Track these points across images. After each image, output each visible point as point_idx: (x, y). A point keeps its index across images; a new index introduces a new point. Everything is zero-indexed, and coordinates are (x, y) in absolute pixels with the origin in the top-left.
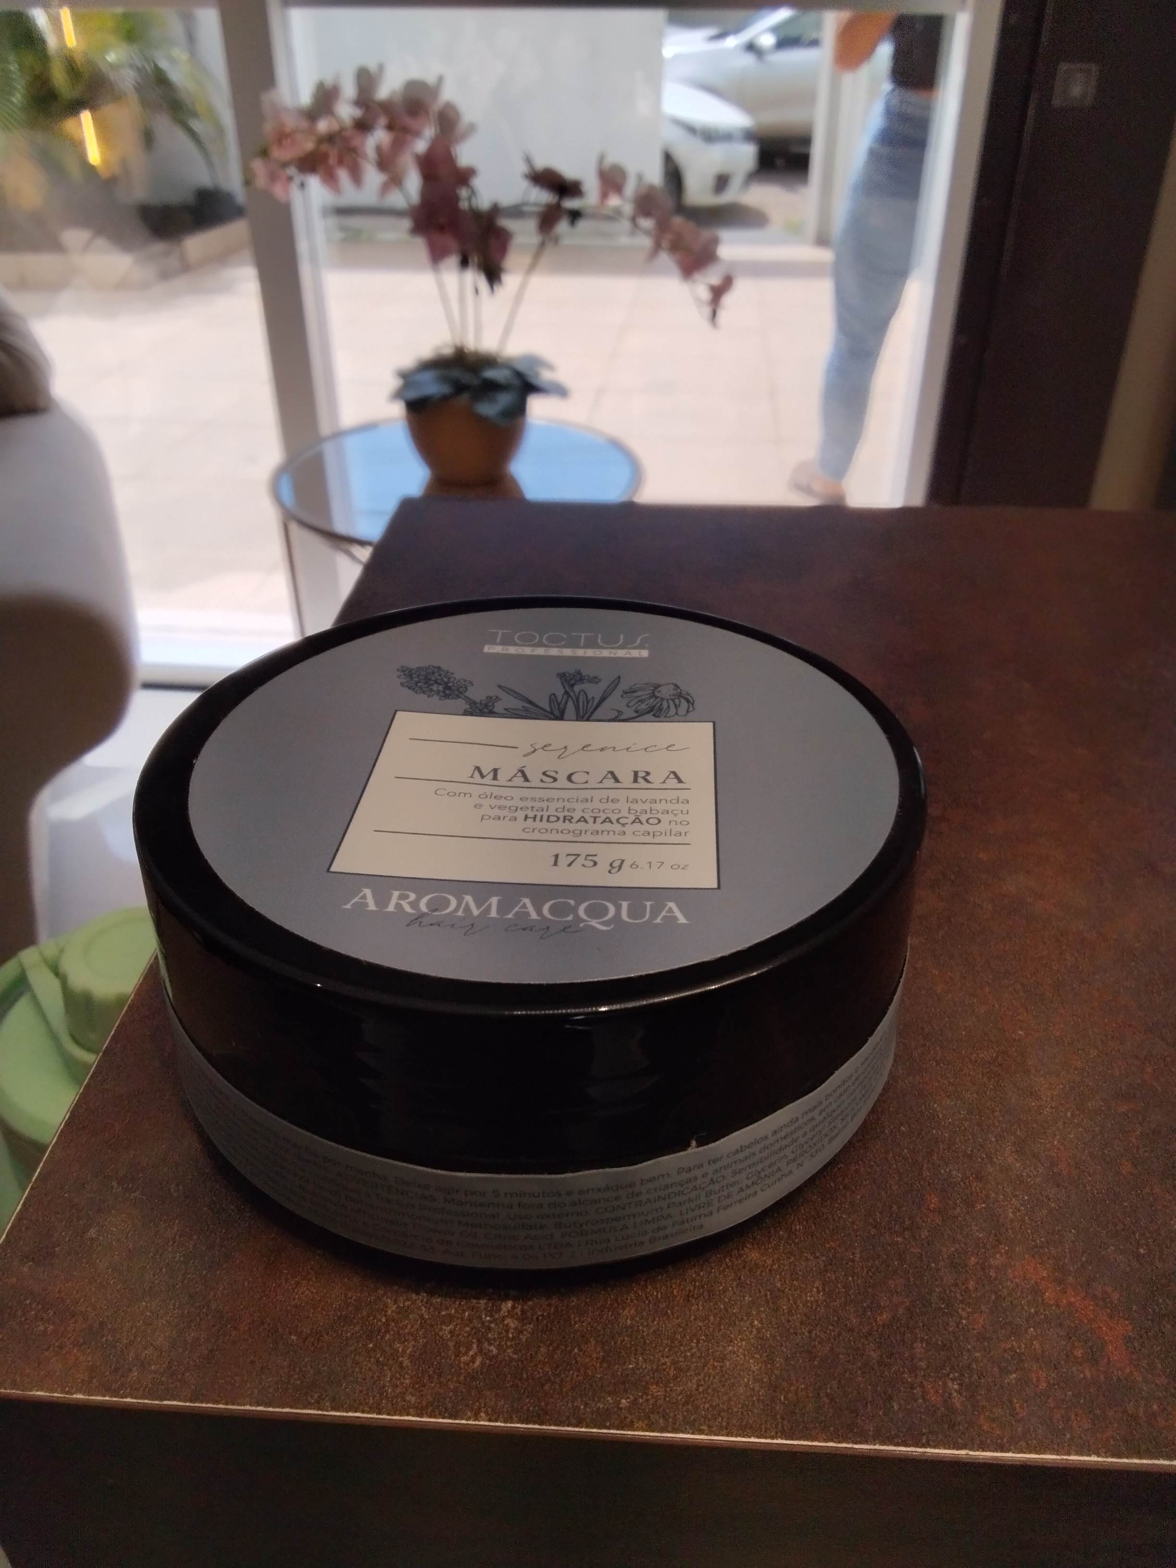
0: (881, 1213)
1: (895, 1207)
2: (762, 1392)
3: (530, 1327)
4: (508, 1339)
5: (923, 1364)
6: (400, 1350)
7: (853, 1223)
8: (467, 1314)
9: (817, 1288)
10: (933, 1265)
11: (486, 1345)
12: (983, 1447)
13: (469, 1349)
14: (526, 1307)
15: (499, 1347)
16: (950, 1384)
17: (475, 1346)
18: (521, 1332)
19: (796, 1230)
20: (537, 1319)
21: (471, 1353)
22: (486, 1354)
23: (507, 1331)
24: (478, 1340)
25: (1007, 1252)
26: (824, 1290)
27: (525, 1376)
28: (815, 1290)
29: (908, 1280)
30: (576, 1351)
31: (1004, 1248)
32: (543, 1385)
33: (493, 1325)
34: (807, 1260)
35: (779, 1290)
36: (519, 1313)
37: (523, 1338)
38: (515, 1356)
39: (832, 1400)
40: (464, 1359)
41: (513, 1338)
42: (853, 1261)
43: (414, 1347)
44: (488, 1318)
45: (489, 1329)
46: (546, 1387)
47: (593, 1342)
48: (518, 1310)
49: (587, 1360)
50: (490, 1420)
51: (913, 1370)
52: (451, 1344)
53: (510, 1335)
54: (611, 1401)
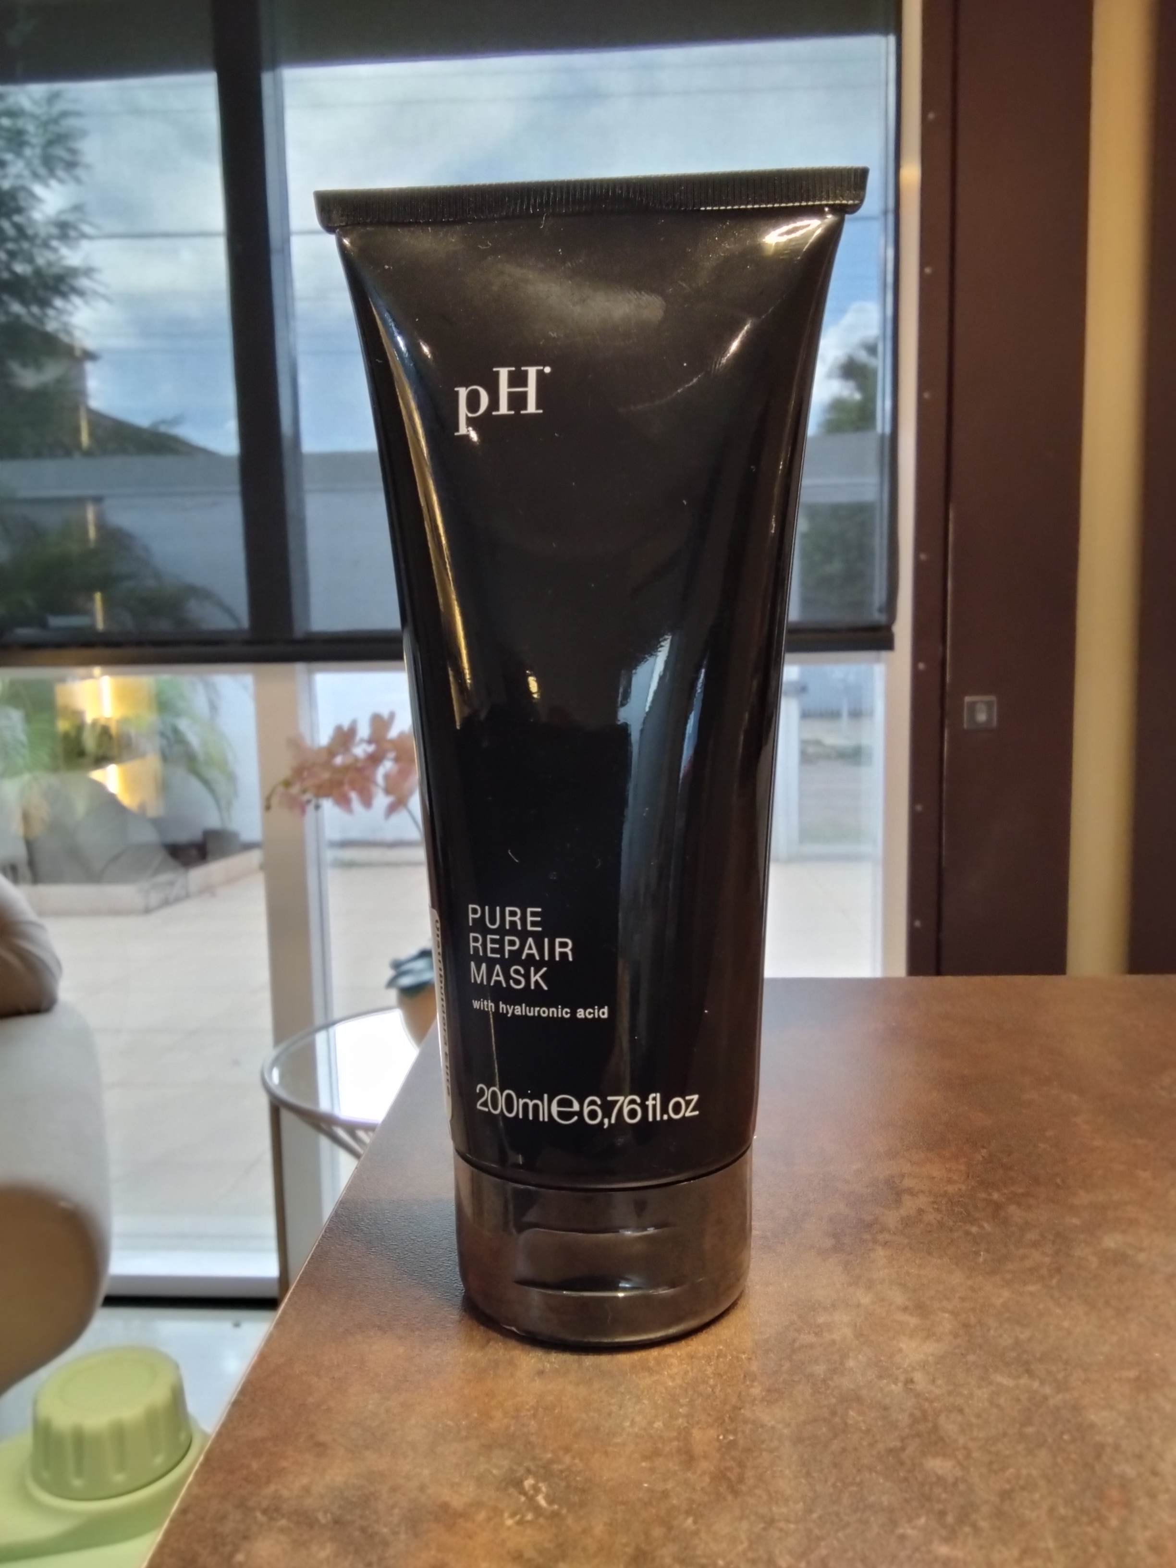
0: (1064, 1507)
1: (1077, 1502)
7: (1038, 1518)
19: (981, 1527)
34: (1000, 1552)
42: (1048, 1550)
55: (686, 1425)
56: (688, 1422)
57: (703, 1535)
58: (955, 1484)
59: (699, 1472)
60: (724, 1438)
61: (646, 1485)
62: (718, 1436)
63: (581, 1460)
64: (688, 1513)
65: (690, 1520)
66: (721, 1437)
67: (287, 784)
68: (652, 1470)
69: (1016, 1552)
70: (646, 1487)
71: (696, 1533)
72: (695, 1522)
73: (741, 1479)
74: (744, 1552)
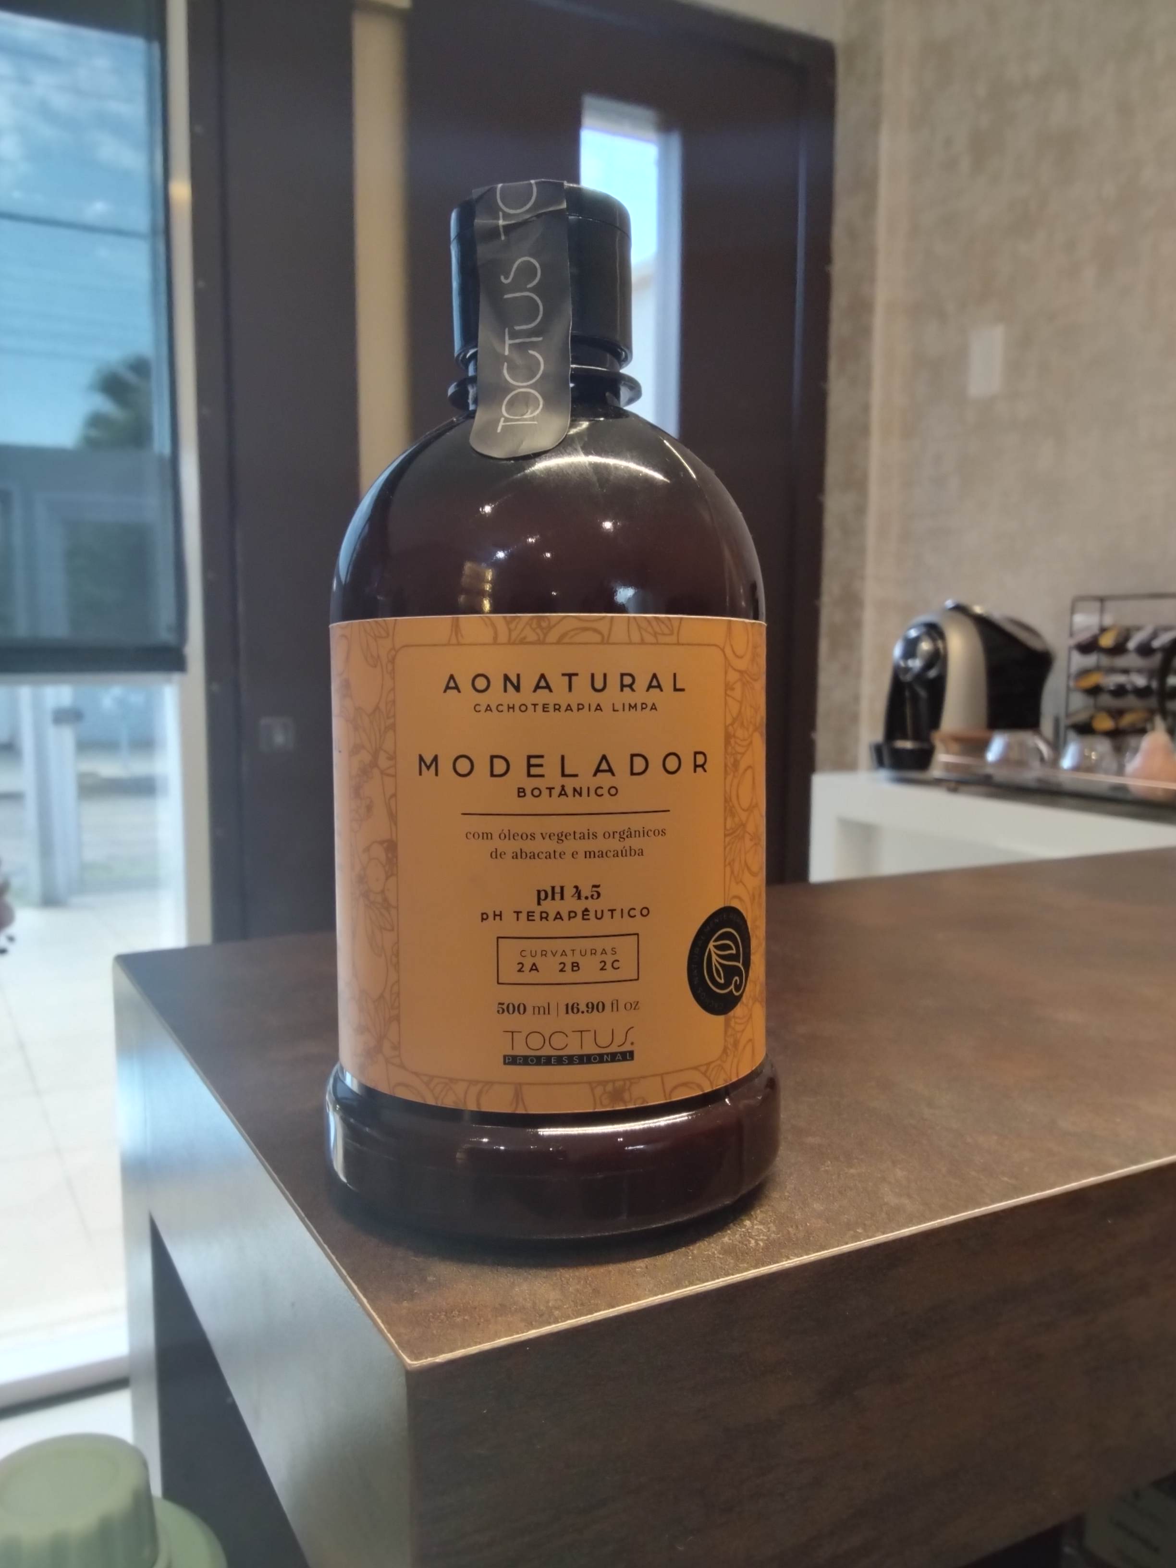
2: (921, 1207)
3: (769, 1224)
4: (766, 1232)
6: (710, 1253)
9: (900, 1171)
10: (943, 1150)
12: (1043, 1191)
13: (750, 1241)
15: (763, 1235)
16: (1002, 1179)
17: (751, 1239)
18: (767, 1226)
19: (861, 1158)
21: (753, 1242)
22: (762, 1240)
24: (750, 1237)
25: (970, 1137)
26: (903, 1171)
27: (794, 1239)
31: (967, 1136)
34: (881, 1165)
36: (758, 1222)
38: (779, 1236)
39: (956, 1198)
40: (752, 1245)
41: (768, 1231)
43: (716, 1250)
44: (743, 1230)
45: (749, 1232)
46: (811, 1238)
48: (754, 1221)
49: (819, 1225)
50: (798, 1258)
51: (980, 1180)
54: (852, 1232)
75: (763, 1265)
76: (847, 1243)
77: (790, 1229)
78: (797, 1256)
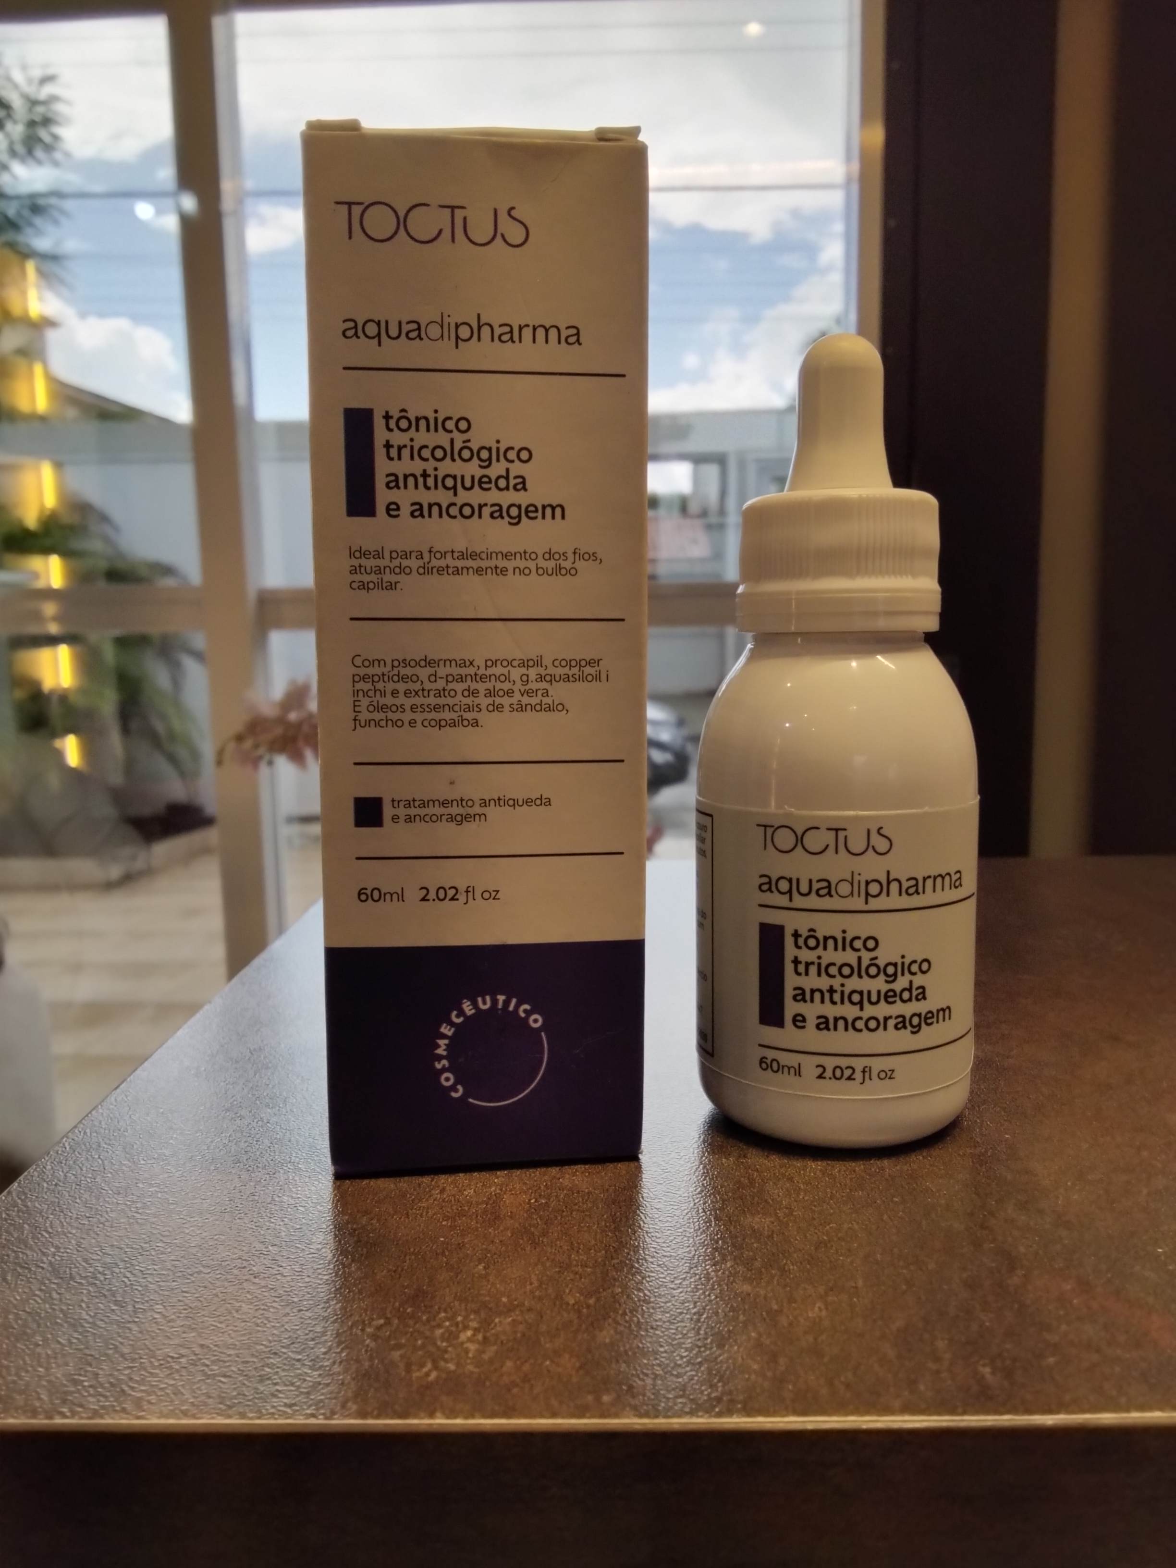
0: (881, 1254)
1: (896, 1250)
2: (766, 1385)
3: (494, 1348)
4: (469, 1358)
5: (948, 1356)
7: (852, 1262)
8: (420, 1342)
9: (819, 1308)
10: (945, 1287)
11: (442, 1364)
12: (1029, 1411)
13: (422, 1365)
14: (488, 1334)
15: (458, 1365)
16: (981, 1369)
17: (429, 1365)
18: (484, 1352)
19: (790, 1270)
20: (502, 1342)
21: (425, 1370)
22: (442, 1370)
23: (467, 1351)
24: (434, 1362)
25: (1025, 1276)
26: (827, 1309)
27: (488, 1383)
28: (816, 1309)
29: (920, 1298)
30: (548, 1363)
31: (1020, 1272)
32: (509, 1390)
33: (450, 1349)
34: (805, 1289)
35: (776, 1311)
37: (486, 1357)
38: (476, 1370)
39: (848, 1386)
40: (416, 1375)
41: (473, 1358)
42: (856, 1287)
44: (444, 1344)
45: (446, 1351)
47: (567, 1356)
48: (480, 1337)
49: (560, 1370)
50: (448, 1418)
51: (937, 1359)
52: (402, 1365)
53: (470, 1355)
54: (590, 1398)
55: (498, 1191)
56: (501, 1190)
57: (492, 1278)
58: (770, 1237)
59: (501, 1228)
60: (536, 1201)
61: (442, 1239)
62: (530, 1200)
63: (378, 1220)
64: (480, 1261)
65: (481, 1267)
66: (532, 1201)
67: (239, 738)
68: (452, 1228)
69: (821, 1289)
70: (442, 1241)
71: (485, 1277)
72: (485, 1268)
73: (545, 1234)
74: (532, 1292)
75: (378, 1417)
76: (554, 1415)
77: (509, 1364)
78: (452, 1413)
